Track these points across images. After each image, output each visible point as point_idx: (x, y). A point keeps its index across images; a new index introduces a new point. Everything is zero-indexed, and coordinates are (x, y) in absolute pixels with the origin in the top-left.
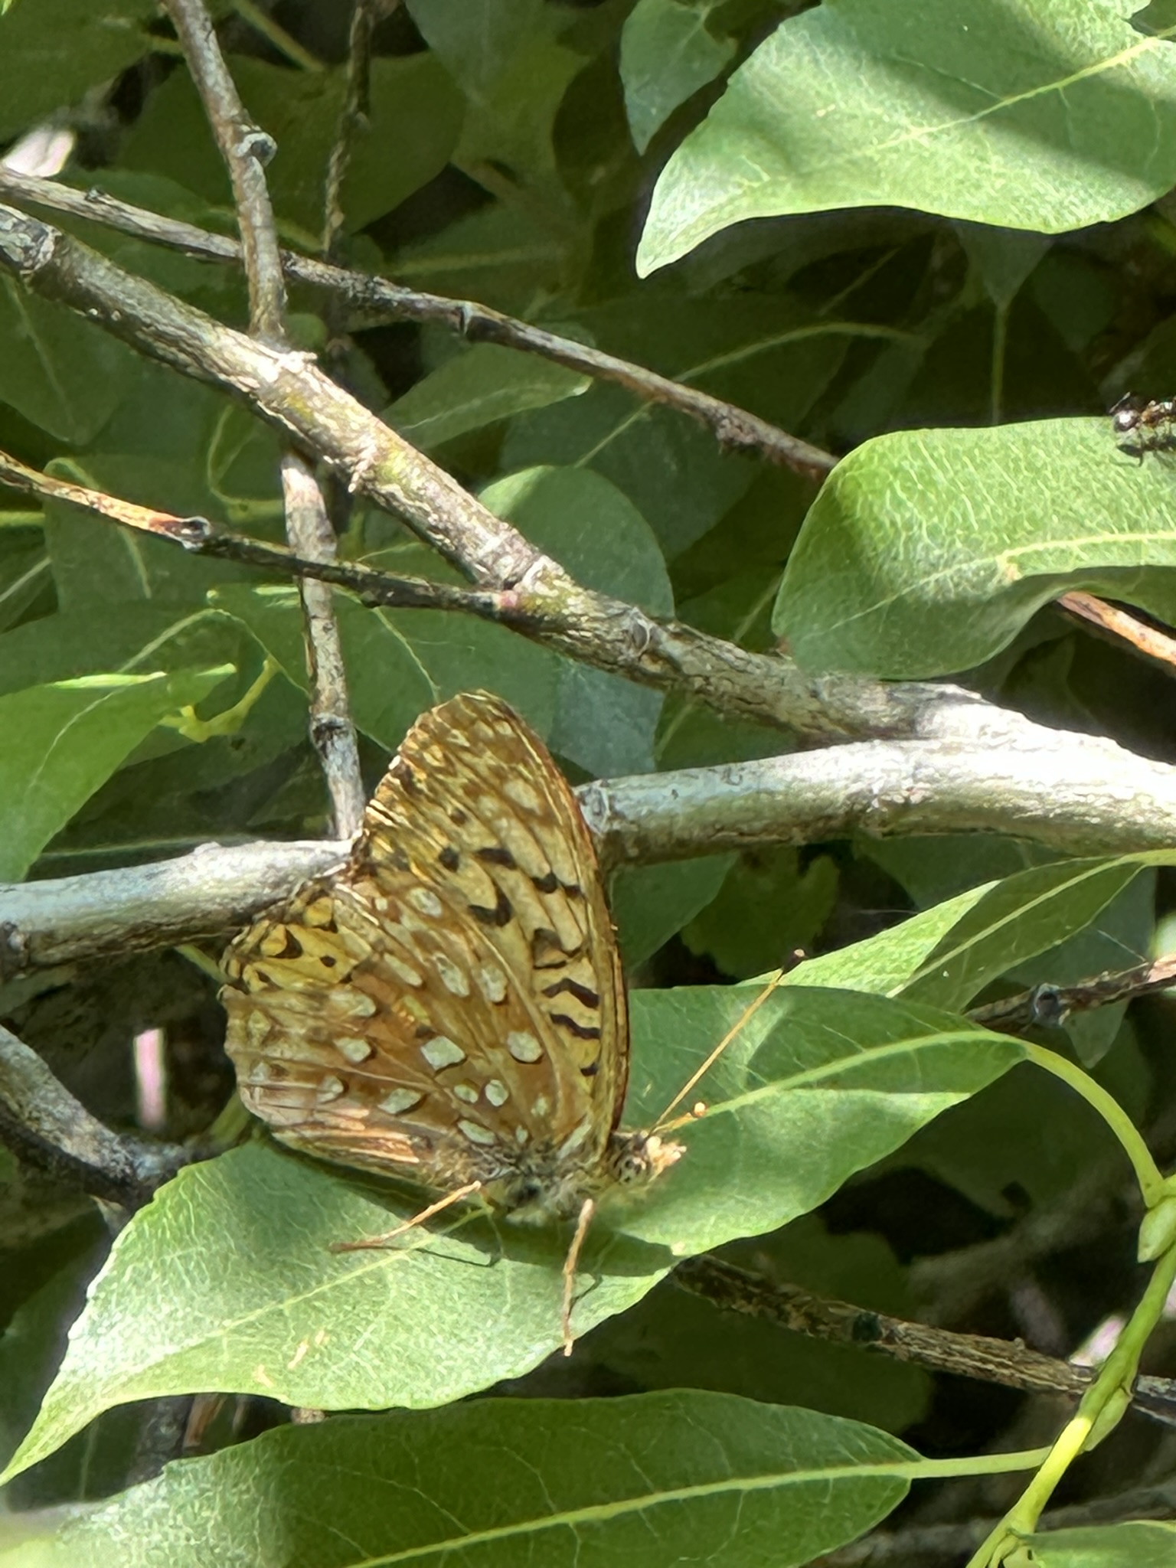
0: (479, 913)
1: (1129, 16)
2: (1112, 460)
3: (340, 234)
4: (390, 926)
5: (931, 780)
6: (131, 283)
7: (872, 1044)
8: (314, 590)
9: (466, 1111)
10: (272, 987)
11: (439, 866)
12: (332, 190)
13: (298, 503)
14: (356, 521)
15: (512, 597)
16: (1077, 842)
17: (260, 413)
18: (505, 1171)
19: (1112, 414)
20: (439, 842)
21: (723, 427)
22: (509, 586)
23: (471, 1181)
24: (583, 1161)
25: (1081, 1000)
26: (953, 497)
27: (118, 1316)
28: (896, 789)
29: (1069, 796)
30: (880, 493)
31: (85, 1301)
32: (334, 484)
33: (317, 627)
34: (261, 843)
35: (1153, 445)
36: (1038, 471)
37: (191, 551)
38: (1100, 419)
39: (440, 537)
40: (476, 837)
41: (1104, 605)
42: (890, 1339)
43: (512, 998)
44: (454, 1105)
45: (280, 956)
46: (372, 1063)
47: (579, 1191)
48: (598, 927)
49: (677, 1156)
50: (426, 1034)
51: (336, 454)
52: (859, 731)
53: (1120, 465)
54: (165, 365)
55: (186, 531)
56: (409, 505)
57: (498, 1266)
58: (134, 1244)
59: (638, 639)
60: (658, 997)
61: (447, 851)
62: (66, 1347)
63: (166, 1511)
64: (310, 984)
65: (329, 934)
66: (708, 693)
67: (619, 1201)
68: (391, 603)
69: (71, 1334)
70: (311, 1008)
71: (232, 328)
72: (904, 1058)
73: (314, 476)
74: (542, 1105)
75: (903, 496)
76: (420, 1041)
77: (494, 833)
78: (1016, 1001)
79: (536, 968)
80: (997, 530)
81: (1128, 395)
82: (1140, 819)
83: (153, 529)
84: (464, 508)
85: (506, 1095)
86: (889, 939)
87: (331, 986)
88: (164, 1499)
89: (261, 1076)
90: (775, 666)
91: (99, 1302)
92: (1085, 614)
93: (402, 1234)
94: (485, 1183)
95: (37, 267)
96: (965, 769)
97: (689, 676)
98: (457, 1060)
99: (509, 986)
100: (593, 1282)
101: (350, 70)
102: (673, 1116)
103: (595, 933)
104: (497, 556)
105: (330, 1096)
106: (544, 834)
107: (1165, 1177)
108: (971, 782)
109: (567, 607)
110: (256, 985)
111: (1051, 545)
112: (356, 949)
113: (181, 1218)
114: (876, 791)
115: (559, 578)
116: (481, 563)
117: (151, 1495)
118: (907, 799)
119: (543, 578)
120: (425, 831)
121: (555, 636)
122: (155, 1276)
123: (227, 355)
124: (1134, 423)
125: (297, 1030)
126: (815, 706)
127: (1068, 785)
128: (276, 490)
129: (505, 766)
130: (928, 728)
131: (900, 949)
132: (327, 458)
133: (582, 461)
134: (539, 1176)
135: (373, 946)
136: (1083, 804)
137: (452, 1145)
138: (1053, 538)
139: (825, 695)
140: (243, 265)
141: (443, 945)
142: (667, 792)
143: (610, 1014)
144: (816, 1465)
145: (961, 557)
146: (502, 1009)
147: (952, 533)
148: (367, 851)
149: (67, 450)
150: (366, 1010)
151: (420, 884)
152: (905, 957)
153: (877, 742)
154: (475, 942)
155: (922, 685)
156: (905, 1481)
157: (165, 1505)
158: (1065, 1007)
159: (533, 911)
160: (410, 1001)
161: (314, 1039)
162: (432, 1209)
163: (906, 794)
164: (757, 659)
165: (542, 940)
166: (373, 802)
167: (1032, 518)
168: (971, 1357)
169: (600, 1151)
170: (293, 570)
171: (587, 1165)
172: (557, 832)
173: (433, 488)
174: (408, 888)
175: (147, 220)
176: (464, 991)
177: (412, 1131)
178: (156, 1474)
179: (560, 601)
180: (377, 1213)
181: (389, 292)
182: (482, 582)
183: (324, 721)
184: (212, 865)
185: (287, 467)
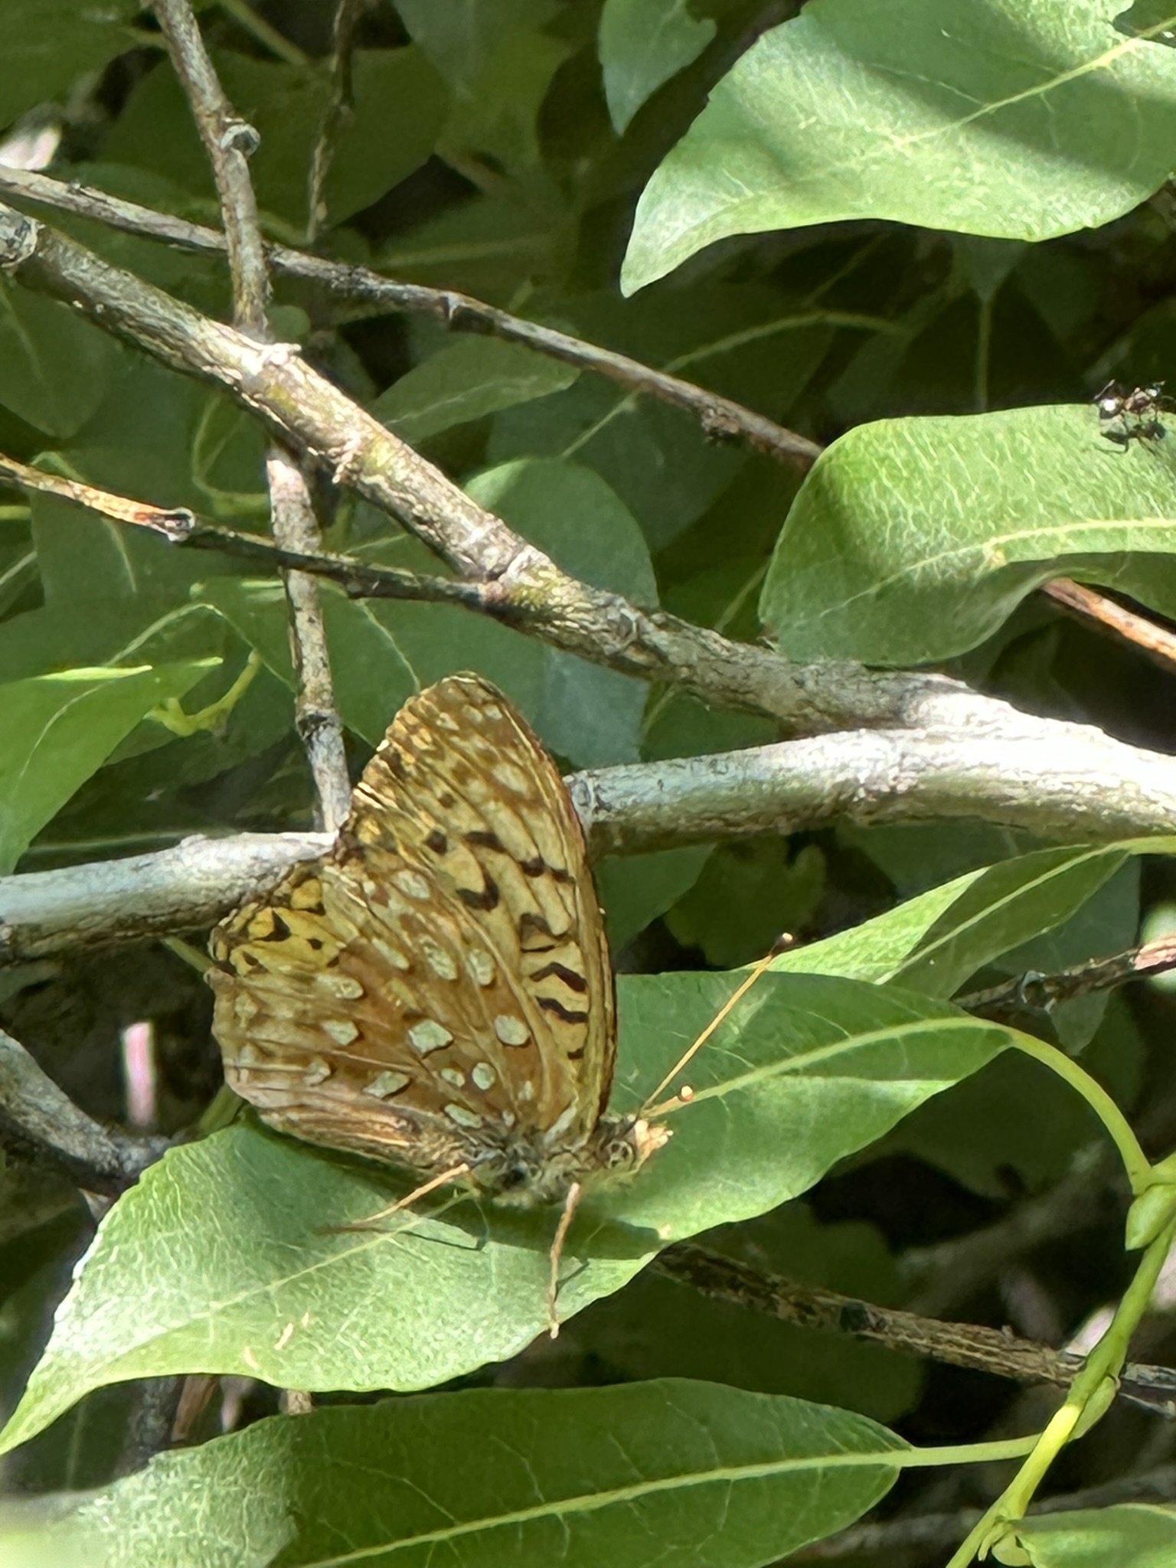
0: (468, 898)
1: (1111, 18)
2: (1097, 447)
3: (325, 227)
4: (377, 908)
5: (916, 769)
6: (114, 275)
7: (860, 1029)
8: (298, 582)
9: (455, 1095)
10: (258, 969)
11: (427, 849)
12: (316, 185)
13: (284, 494)
14: (341, 514)
15: (497, 588)
16: (1062, 829)
17: (245, 407)
18: (492, 1154)
19: (1097, 402)
20: (425, 825)
21: (709, 416)
22: (494, 576)
23: (457, 1164)
24: (571, 1143)
25: (1067, 989)
26: (939, 485)
27: (104, 1296)
28: (881, 778)
29: (1055, 784)
30: (868, 481)
31: (71, 1283)
32: (318, 476)
33: (302, 619)
34: (246, 835)
35: (1137, 432)
36: (1023, 458)
37: (176, 542)
38: (1085, 406)
39: (424, 528)
40: (464, 820)
41: (1089, 592)
42: (879, 1327)
43: (500, 982)
44: (441, 1089)
45: (267, 939)
46: (357, 1046)
47: (566, 1174)
48: (586, 912)
49: (664, 1140)
50: (412, 1017)
51: (320, 445)
52: (844, 720)
53: (1106, 452)
54: (149, 358)
55: (169, 523)
56: (394, 496)
57: (485, 1249)
58: (120, 1226)
59: (624, 629)
60: (646, 983)
61: (436, 833)
62: (52, 1329)
63: (153, 1504)
64: (296, 967)
65: (316, 918)
66: (692, 683)
67: (604, 1184)
68: (375, 594)
69: (59, 1315)
70: (300, 991)
71: (216, 320)
72: (892, 1043)
73: (299, 468)
74: (528, 1089)
75: (886, 482)
76: (406, 1025)
77: (481, 816)
78: (1002, 989)
79: (524, 951)
80: (984, 518)
81: (1112, 382)
82: (1126, 807)
83: (138, 522)
84: (449, 499)
85: (493, 1079)
86: (877, 928)
87: (318, 969)
88: (153, 1491)
89: (248, 1058)
90: (762, 656)
91: (86, 1283)
92: (1070, 601)
93: (388, 1217)
94: (472, 1166)
95: (20, 260)
96: (949, 759)
97: (675, 666)
98: (443, 1043)
99: (497, 968)
100: (580, 1265)
101: (334, 63)
102: (659, 1101)
103: (582, 918)
104: (482, 547)
105: (316, 1079)
106: (533, 821)
107: (1152, 1163)
108: (960, 770)
109: (554, 597)
110: (243, 967)
111: (1038, 532)
112: (344, 932)
113: (168, 1200)
114: (862, 781)
115: (545, 568)
116: (465, 553)
117: (139, 1487)
118: (893, 788)
119: (528, 568)
120: (413, 814)
121: (539, 625)
122: (141, 1257)
123: (211, 347)
124: (1119, 409)
125: (285, 1012)
126: (801, 694)
127: (1056, 774)
128: (261, 484)
129: (493, 749)
130: (914, 717)
131: (886, 940)
132: (311, 450)
133: (568, 452)
134: (525, 1159)
135: (362, 931)
136: (1070, 792)
137: (439, 1129)
138: (1040, 526)
139: (810, 685)
140: (226, 258)
141: (431, 927)
142: (653, 782)
143: (596, 999)
144: (804, 1455)
145: (946, 545)
146: (488, 992)
147: (937, 521)
148: (354, 833)
149: (53, 444)
150: (353, 992)
151: (408, 866)
152: (891, 946)
153: (863, 731)
154: (464, 924)
155: (909, 675)
156: (893, 1469)
157: (153, 1497)
158: (1051, 995)
159: (520, 894)
160: (397, 985)
161: (300, 1023)
162: (419, 1192)
163: (892, 783)
164: (741, 649)
165: (529, 925)
166: (361, 785)
167: (1018, 506)
168: (960, 1346)
169: (587, 1135)
170: (278, 562)
171: (574, 1149)
172: (545, 815)
173: (418, 479)
174: (394, 871)
175: (129, 212)
176: (452, 975)
177: (398, 1114)
178: (144, 1465)
179: (544, 591)
180: (364, 1195)
181: (372, 282)
182: (466, 573)
183: (310, 713)
184: (198, 858)
185: (272, 459)
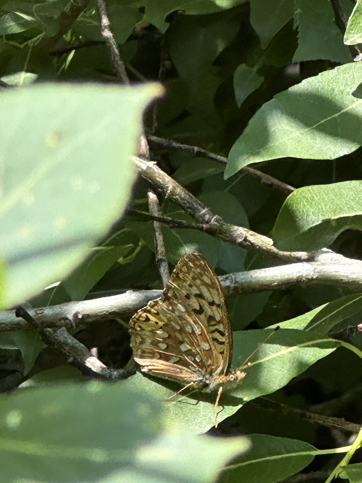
0: (195, 311)
4: (172, 314)
5: (318, 272)
8: (156, 224)
9: (191, 363)
10: (142, 329)
11: (185, 298)
13: (152, 201)
15: (208, 226)
16: (356, 289)
18: (200, 379)
20: (184, 292)
21: (263, 179)
22: (207, 222)
23: (191, 382)
26: (320, 204)
28: (309, 275)
29: (354, 276)
32: (160, 195)
33: (157, 234)
39: (189, 210)
40: (195, 291)
43: (203, 334)
44: (188, 361)
45: (144, 321)
46: (167, 350)
47: (219, 384)
49: (244, 375)
50: (182, 342)
51: (162, 188)
56: (181, 201)
57: (199, 404)
61: (187, 294)
64: (151, 329)
65: (157, 316)
66: (260, 250)
68: (177, 227)
70: (152, 335)
73: (156, 194)
75: (306, 204)
76: (179, 345)
77: (199, 290)
79: (209, 325)
80: (330, 212)
84: (195, 202)
85: (201, 359)
87: (157, 329)
89: (139, 352)
93: (174, 397)
96: (327, 270)
97: (255, 246)
98: (188, 349)
99: (202, 330)
100: (223, 408)
103: (224, 317)
104: (205, 215)
105: (156, 358)
106: (211, 290)
108: (329, 273)
109: (223, 228)
110: (138, 329)
112: (164, 320)
114: (304, 276)
115: (221, 220)
116: (200, 216)
118: (312, 277)
119: (216, 220)
120: (182, 289)
121: (219, 235)
125: (149, 341)
127: (354, 273)
128: (146, 198)
129: (202, 272)
130: (317, 259)
132: (159, 189)
133: (226, 190)
134: (209, 380)
135: (168, 319)
138: (346, 214)
141: (186, 319)
142: (249, 276)
143: (227, 338)
146: (200, 336)
150: (166, 336)
151: (180, 303)
153: (304, 262)
154: (194, 318)
156: (313, 456)
159: (209, 310)
160: (177, 334)
161: (152, 343)
162: (182, 389)
165: (211, 318)
166: (169, 281)
167: (340, 208)
170: (151, 219)
172: (215, 290)
173: (187, 197)
174: (176, 304)
176: (190, 331)
177: (177, 368)
179: (221, 226)
181: (174, 144)
182: (200, 222)
183: (159, 258)
185: (149, 192)
